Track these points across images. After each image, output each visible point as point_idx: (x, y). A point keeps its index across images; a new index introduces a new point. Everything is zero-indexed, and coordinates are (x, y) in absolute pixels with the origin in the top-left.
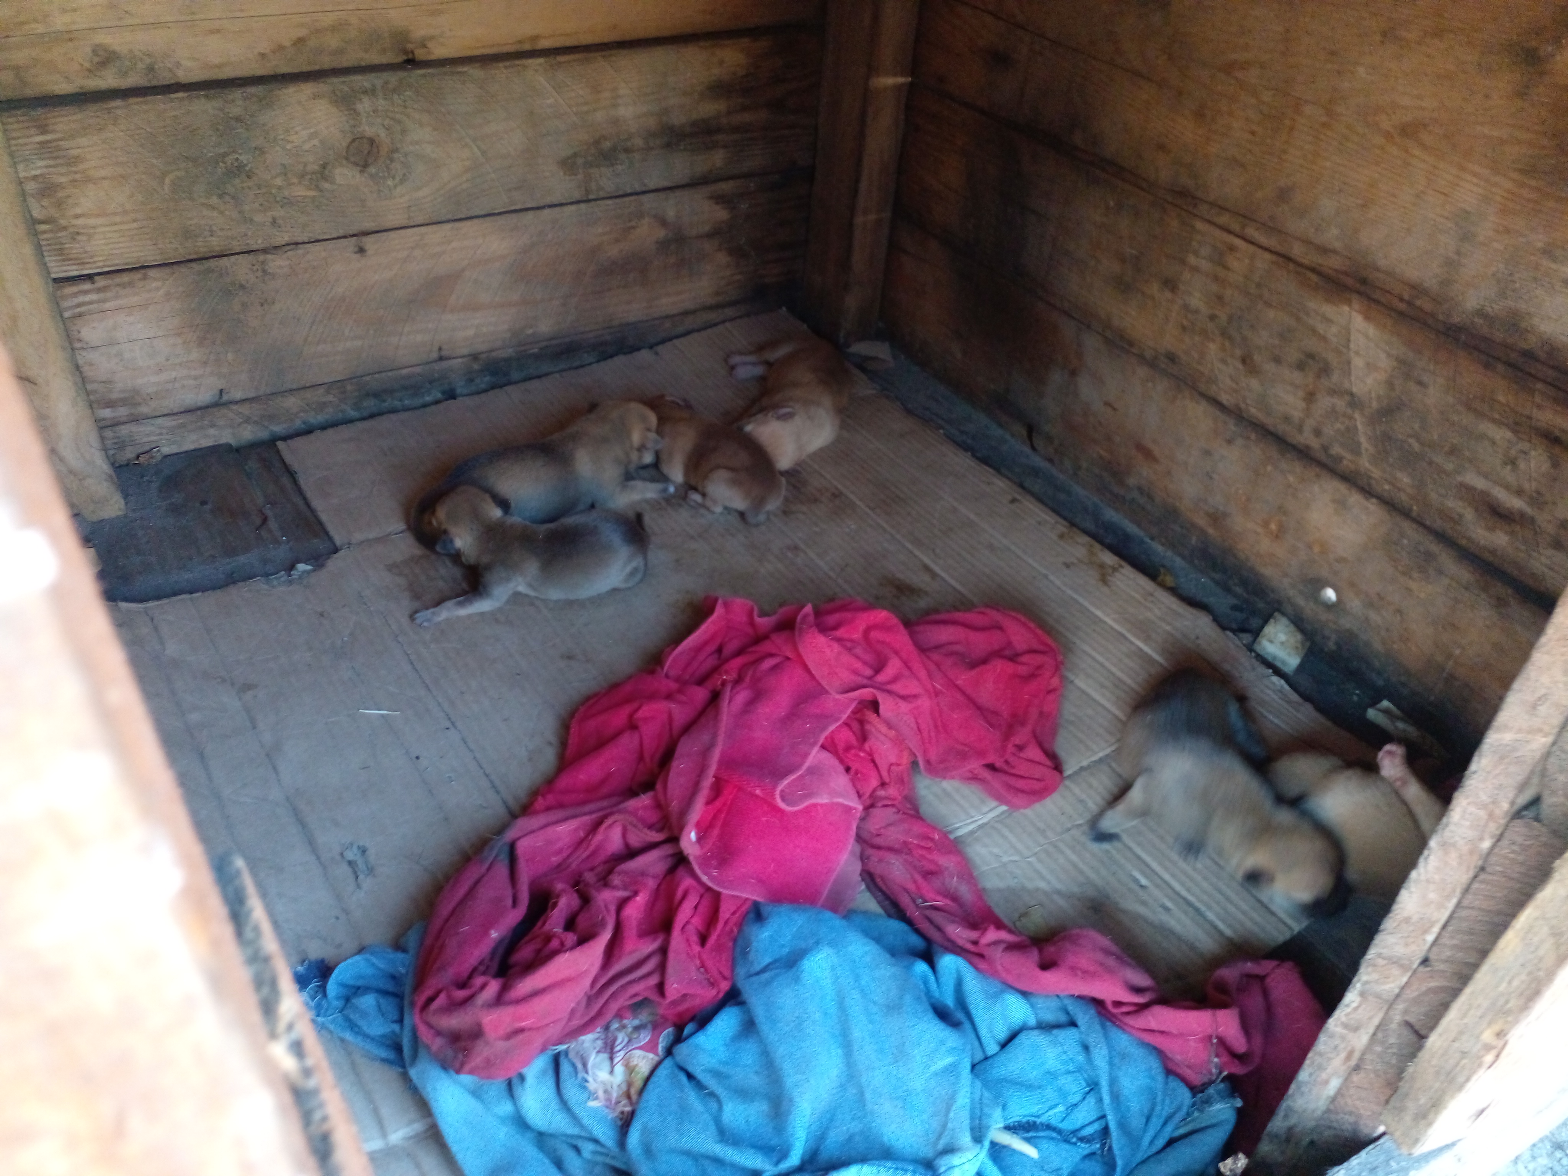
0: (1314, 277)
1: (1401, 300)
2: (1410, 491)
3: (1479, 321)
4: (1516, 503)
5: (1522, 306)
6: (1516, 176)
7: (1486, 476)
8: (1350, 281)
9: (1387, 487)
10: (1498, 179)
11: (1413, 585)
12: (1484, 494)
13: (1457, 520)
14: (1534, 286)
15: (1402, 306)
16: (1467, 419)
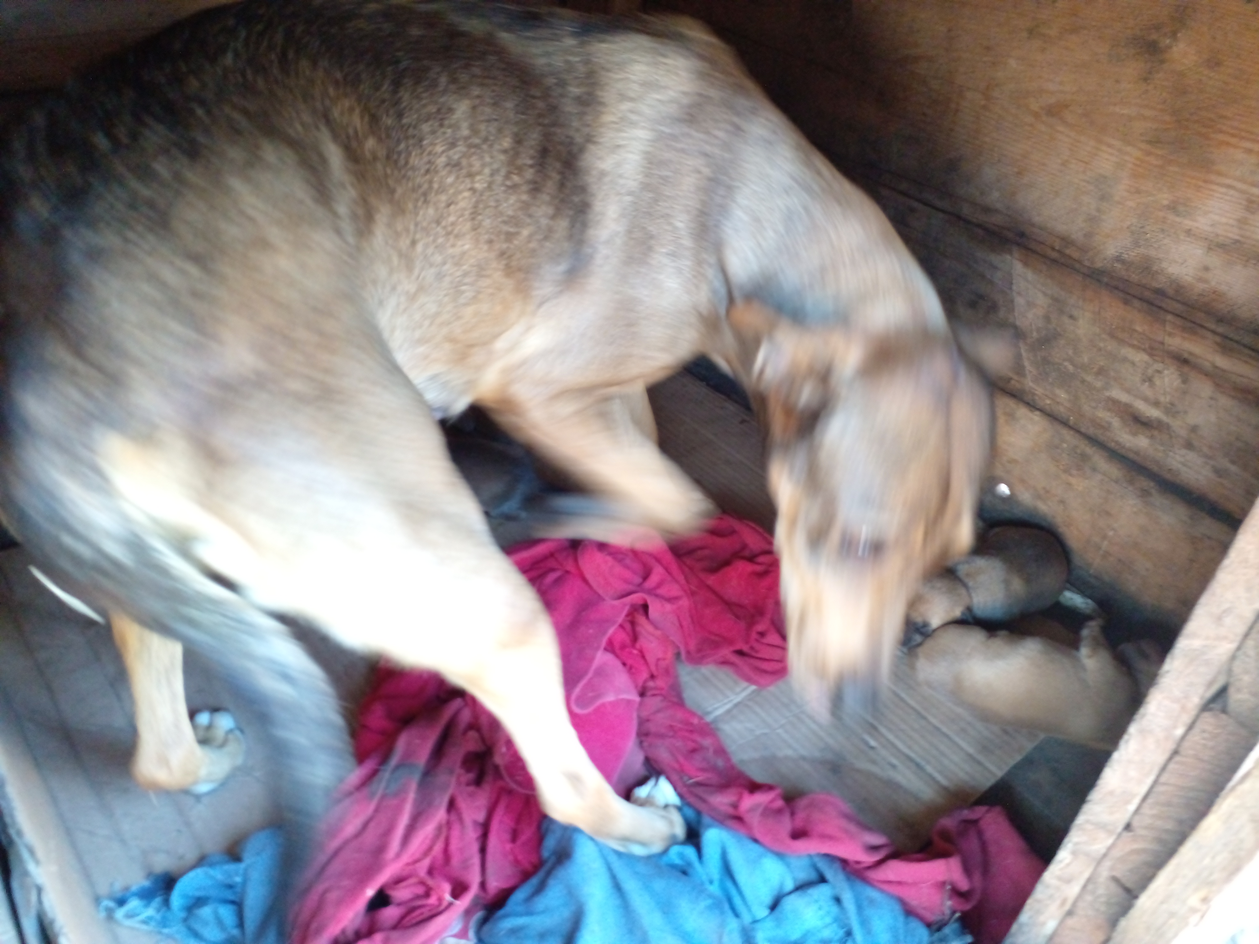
0: (980, 232)
1: (1053, 249)
2: (1068, 405)
3: (1118, 265)
4: (1154, 413)
5: (1153, 253)
6: (1143, 146)
7: (1128, 391)
8: (1010, 235)
9: (1048, 402)
10: (1129, 149)
11: (1073, 481)
12: (1127, 406)
13: (1107, 427)
14: (1162, 236)
15: (1054, 255)
16: (1111, 345)
